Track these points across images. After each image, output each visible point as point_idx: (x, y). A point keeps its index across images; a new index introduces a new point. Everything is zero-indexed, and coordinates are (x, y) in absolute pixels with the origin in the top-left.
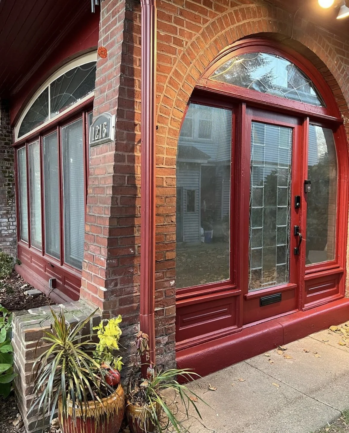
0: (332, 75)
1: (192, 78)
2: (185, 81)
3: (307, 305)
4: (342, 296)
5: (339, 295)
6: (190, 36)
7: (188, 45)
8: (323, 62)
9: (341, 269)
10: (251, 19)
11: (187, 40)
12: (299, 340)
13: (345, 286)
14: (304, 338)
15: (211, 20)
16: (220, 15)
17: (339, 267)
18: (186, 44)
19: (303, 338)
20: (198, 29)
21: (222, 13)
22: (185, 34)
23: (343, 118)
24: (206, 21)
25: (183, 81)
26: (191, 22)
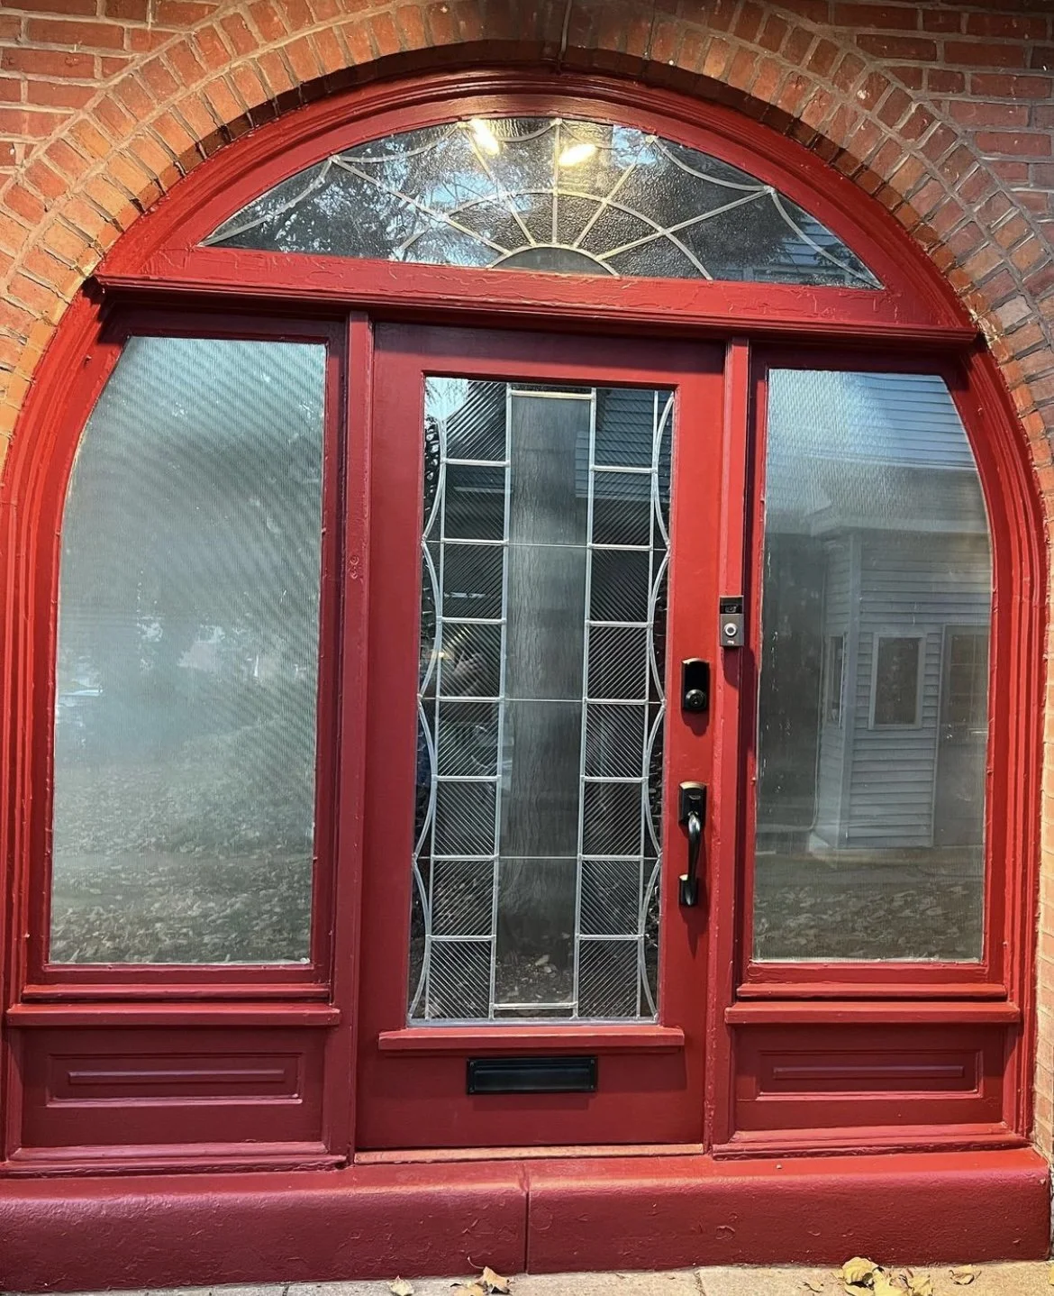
0: (842, 151)
1: (49, 259)
2: (20, 271)
3: (744, 1139)
4: (1013, 1136)
5: (1004, 1130)
6: (43, 125)
7: (34, 155)
8: (774, 108)
9: (1012, 1006)
10: (336, 18)
11: (31, 140)
12: (629, 1276)
13: (1031, 1094)
14: (657, 1274)
15: (139, 59)
16: (181, 33)
17: (1001, 998)
18: (27, 155)
19: (658, 1269)
20: (77, 98)
21: (190, 24)
22: (25, 122)
23: (977, 323)
24: (113, 66)
25: (11, 272)
26: (52, 80)
